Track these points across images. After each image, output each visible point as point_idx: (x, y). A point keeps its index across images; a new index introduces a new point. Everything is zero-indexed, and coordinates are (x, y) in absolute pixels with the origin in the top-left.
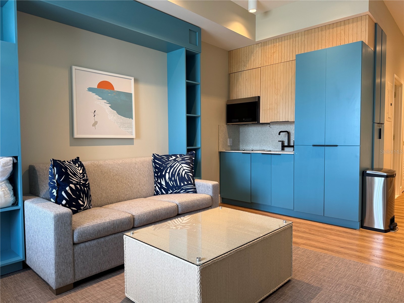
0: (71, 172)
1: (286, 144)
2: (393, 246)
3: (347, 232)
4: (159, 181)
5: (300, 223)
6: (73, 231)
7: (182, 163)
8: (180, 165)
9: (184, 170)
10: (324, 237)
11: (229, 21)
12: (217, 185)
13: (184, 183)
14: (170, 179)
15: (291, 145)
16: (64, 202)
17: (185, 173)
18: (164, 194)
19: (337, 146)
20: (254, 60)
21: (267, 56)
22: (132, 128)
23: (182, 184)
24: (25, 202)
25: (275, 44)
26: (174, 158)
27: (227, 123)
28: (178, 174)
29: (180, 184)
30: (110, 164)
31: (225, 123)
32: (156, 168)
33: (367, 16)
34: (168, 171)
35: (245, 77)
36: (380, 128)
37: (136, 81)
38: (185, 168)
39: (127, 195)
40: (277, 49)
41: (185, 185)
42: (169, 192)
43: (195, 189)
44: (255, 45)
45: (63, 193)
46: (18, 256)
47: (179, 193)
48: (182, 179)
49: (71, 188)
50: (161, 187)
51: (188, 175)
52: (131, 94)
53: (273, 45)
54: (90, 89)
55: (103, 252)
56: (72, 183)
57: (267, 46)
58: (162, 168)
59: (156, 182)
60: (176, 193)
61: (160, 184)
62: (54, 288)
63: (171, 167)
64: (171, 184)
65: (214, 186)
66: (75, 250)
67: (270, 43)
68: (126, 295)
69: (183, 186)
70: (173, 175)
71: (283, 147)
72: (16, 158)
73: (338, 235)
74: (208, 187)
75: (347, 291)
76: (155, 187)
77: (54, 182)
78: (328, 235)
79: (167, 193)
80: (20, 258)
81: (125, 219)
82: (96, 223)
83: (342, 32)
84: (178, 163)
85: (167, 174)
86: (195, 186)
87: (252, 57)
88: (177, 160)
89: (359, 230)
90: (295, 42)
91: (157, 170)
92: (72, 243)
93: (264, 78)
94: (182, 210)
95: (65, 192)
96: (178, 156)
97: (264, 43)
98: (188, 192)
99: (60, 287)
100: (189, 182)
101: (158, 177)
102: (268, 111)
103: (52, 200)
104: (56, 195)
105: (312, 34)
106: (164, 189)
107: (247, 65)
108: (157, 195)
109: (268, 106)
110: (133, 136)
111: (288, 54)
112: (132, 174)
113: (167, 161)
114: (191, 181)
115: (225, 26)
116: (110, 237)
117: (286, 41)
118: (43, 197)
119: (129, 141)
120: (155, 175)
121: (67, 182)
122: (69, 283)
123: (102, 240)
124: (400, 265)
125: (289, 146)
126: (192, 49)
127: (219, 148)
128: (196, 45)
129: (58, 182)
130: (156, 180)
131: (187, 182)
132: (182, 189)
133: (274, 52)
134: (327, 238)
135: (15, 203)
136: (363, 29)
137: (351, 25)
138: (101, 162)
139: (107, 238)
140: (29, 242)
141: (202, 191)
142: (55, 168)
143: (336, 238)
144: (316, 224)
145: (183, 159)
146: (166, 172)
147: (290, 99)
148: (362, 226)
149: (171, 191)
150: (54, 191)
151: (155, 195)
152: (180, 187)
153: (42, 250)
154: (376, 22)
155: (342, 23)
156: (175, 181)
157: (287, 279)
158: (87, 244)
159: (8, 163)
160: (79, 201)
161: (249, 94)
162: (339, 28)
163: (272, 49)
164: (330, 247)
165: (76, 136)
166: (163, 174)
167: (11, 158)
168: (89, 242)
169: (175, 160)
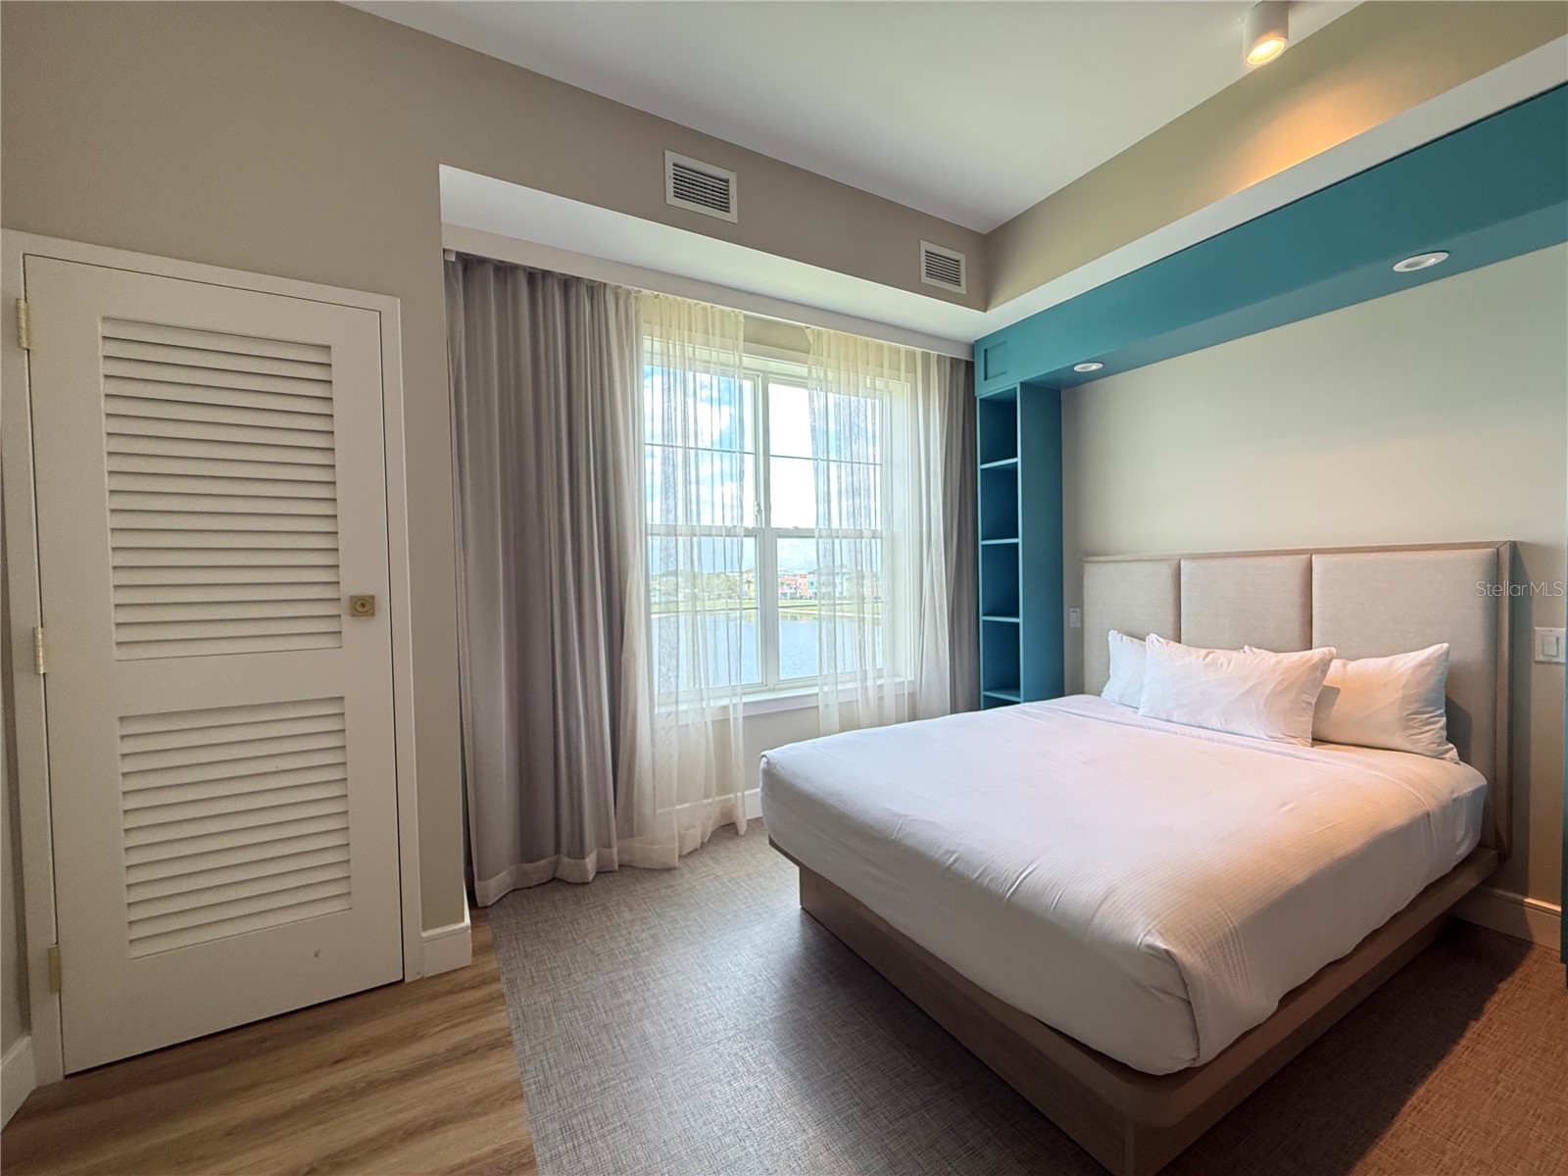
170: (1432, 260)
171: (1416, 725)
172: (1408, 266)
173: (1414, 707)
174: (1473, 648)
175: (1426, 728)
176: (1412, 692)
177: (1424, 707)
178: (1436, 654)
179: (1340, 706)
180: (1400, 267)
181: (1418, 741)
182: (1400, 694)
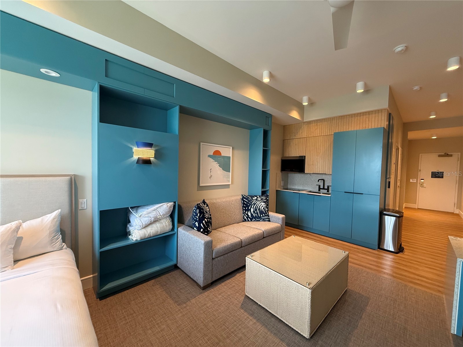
0: (205, 211)
1: (322, 187)
2: (406, 266)
3: (370, 252)
4: (247, 213)
5: (335, 242)
6: (213, 251)
7: (261, 202)
8: (260, 203)
9: (262, 206)
10: (356, 255)
11: (290, 110)
12: (284, 217)
13: (262, 215)
14: (254, 212)
15: (325, 188)
16: (202, 230)
17: (263, 209)
18: (249, 221)
19: (362, 194)
20: (301, 133)
21: (311, 131)
22: (230, 178)
23: (262, 216)
24: (179, 229)
25: (317, 124)
26: (256, 198)
27: (282, 171)
28: (259, 209)
29: (260, 215)
30: (219, 202)
31: (280, 171)
32: (244, 204)
33: (386, 110)
34: (252, 207)
35: (295, 142)
36: (389, 181)
37: (233, 149)
38: (263, 205)
39: (229, 221)
40: (319, 127)
41: (263, 216)
42: (253, 220)
43: (269, 218)
44: (303, 123)
45: (202, 225)
46: (172, 260)
47: (259, 221)
48: (261, 212)
49: (205, 221)
50: (248, 217)
51: (265, 210)
52: (230, 157)
53: (315, 124)
54: (209, 156)
55: (226, 263)
56: (206, 218)
57: (311, 125)
58: (248, 205)
59: (244, 213)
60: (257, 221)
61: (247, 214)
62: (202, 286)
63: (254, 204)
64: (254, 215)
65: (283, 218)
66: (213, 263)
67: (313, 123)
68: (246, 294)
69: (262, 217)
70: (256, 210)
71: (320, 189)
72: (175, 202)
73: (365, 254)
74: (279, 219)
75: (388, 301)
76: (244, 216)
77: (197, 218)
78: (357, 254)
79: (251, 221)
80: (174, 262)
81: (238, 242)
82: (224, 246)
83: (367, 119)
84: (258, 202)
85: (252, 209)
86: (269, 217)
87: (300, 131)
88: (258, 200)
89: (378, 251)
90: (331, 123)
91: (245, 206)
92: (212, 258)
93: (309, 144)
94: (266, 235)
95: (202, 224)
96: (258, 197)
97: (309, 123)
98: (265, 221)
99: (205, 285)
100: (266, 215)
101: (246, 210)
102: (311, 166)
103: (195, 228)
104: (198, 226)
105: (345, 119)
106: (250, 218)
107: (297, 136)
108: (245, 221)
109: (311, 162)
110: (230, 183)
111: (327, 131)
112: (231, 208)
113: (251, 200)
114: (267, 214)
115: (288, 114)
116: (230, 253)
117: (325, 122)
118: (187, 225)
119: (227, 186)
120: (243, 208)
121: (204, 218)
122: (209, 283)
123: (226, 255)
124: (417, 282)
125: (324, 189)
126: (267, 128)
127: (276, 188)
128: (269, 126)
129: (199, 218)
130: (244, 212)
131: (265, 214)
132: (261, 219)
133: (316, 129)
134: (357, 255)
135: (173, 229)
136: (383, 118)
137: (374, 115)
138: (215, 201)
139: (229, 254)
140: (181, 253)
141: (274, 220)
142: (198, 210)
143: (364, 256)
144: (346, 244)
145: (262, 199)
146: (251, 207)
147: (327, 160)
148: (379, 248)
149: (254, 220)
150: (196, 223)
151: (243, 221)
152: (260, 217)
153: (193, 261)
154: (390, 112)
155: (367, 113)
156: (257, 213)
157: (345, 290)
158: (219, 258)
159: (171, 206)
160: (208, 228)
161: (298, 154)
162: (365, 117)
163: (315, 126)
164: (363, 264)
165: (201, 185)
166: (250, 208)
167: (173, 203)
168: (220, 257)
169: (256, 199)
170: (54, 74)
171: (55, 241)
172: (46, 72)
173: (53, 235)
174: (66, 209)
175: (57, 241)
176: (53, 229)
177: (56, 234)
178: (58, 214)
179: (24, 244)
180: (43, 70)
181: (55, 246)
182: (48, 232)
